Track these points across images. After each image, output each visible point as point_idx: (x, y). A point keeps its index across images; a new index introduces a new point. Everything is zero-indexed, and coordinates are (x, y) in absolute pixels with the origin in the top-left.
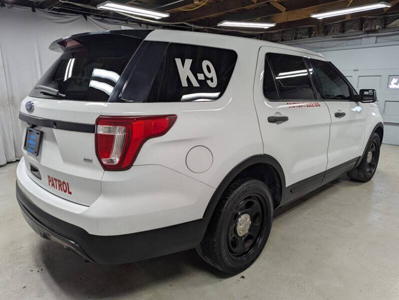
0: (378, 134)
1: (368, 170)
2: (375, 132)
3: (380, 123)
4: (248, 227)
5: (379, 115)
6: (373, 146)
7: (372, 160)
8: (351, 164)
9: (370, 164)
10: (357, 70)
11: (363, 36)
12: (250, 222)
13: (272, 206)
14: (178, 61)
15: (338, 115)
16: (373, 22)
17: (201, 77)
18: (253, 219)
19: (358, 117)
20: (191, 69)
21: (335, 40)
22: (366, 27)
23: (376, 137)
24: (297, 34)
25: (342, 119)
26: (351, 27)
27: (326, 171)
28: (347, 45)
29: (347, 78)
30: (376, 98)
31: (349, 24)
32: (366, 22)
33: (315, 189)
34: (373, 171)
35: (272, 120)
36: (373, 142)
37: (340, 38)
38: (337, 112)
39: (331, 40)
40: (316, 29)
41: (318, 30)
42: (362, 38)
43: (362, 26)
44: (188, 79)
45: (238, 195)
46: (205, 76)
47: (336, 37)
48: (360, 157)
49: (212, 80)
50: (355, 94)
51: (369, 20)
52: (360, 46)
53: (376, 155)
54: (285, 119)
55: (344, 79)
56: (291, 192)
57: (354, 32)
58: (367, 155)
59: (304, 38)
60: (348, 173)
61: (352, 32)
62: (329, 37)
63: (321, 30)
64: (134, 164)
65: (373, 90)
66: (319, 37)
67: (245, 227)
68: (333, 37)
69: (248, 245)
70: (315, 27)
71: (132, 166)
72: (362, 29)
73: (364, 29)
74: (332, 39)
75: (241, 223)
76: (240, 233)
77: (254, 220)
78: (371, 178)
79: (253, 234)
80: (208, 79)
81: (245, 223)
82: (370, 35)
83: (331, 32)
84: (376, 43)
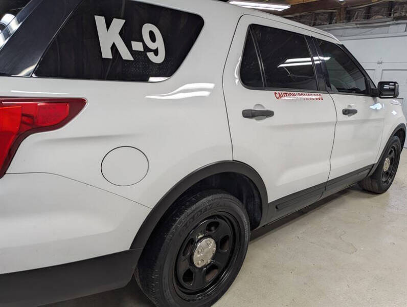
0: (399, 137)
1: (384, 180)
2: (395, 135)
3: (403, 125)
4: (210, 255)
5: (401, 115)
6: (391, 151)
7: (389, 168)
8: (362, 173)
9: (387, 173)
10: (381, 63)
11: (391, 23)
12: (215, 249)
13: (247, 227)
14: (100, 21)
15: (347, 112)
16: (404, 6)
17: (137, 46)
18: (220, 244)
19: (374, 116)
20: (120, 34)
21: (358, 27)
22: (396, 13)
23: (396, 141)
24: (316, 19)
25: (352, 118)
26: (377, 13)
27: (327, 182)
28: (372, 33)
29: (366, 71)
30: (398, 93)
31: (376, 9)
32: (396, 7)
33: (313, 203)
34: (390, 181)
35: (249, 114)
36: (393, 147)
37: (364, 26)
38: (346, 108)
39: (354, 28)
40: (338, 14)
41: (340, 15)
42: (389, 25)
43: (391, 11)
44: (114, 48)
45: (193, 214)
46: (145, 46)
47: (360, 24)
48: (374, 165)
49: (156, 52)
50: (372, 87)
51: (399, 5)
52: (386, 35)
53: (395, 163)
54: (269, 114)
55: (363, 72)
56: (277, 208)
57: (381, 18)
58: (383, 163)
59: (323, 25)
60: (359, 183)
61: (378, 18)
62: (352, 24)
63: (343, 15)
64: (7, 172)
65: (395, 83)
66: (340, 24)
67: (205, 256)
68: (356, 24)
69: (210, 278)
70: (336, 12)
71: (5, 173)
72: (390, 15)
73: (392, 15)
74: (355, 26)
75: (200, 250)
76: (198, 264)
77: (221, 246)
78: (388, 189)
79: (219, 263)
80: (150, 50)
81: (205, 250)
82: (399, 22)
83: (355, 18)
84: (405, 31)
